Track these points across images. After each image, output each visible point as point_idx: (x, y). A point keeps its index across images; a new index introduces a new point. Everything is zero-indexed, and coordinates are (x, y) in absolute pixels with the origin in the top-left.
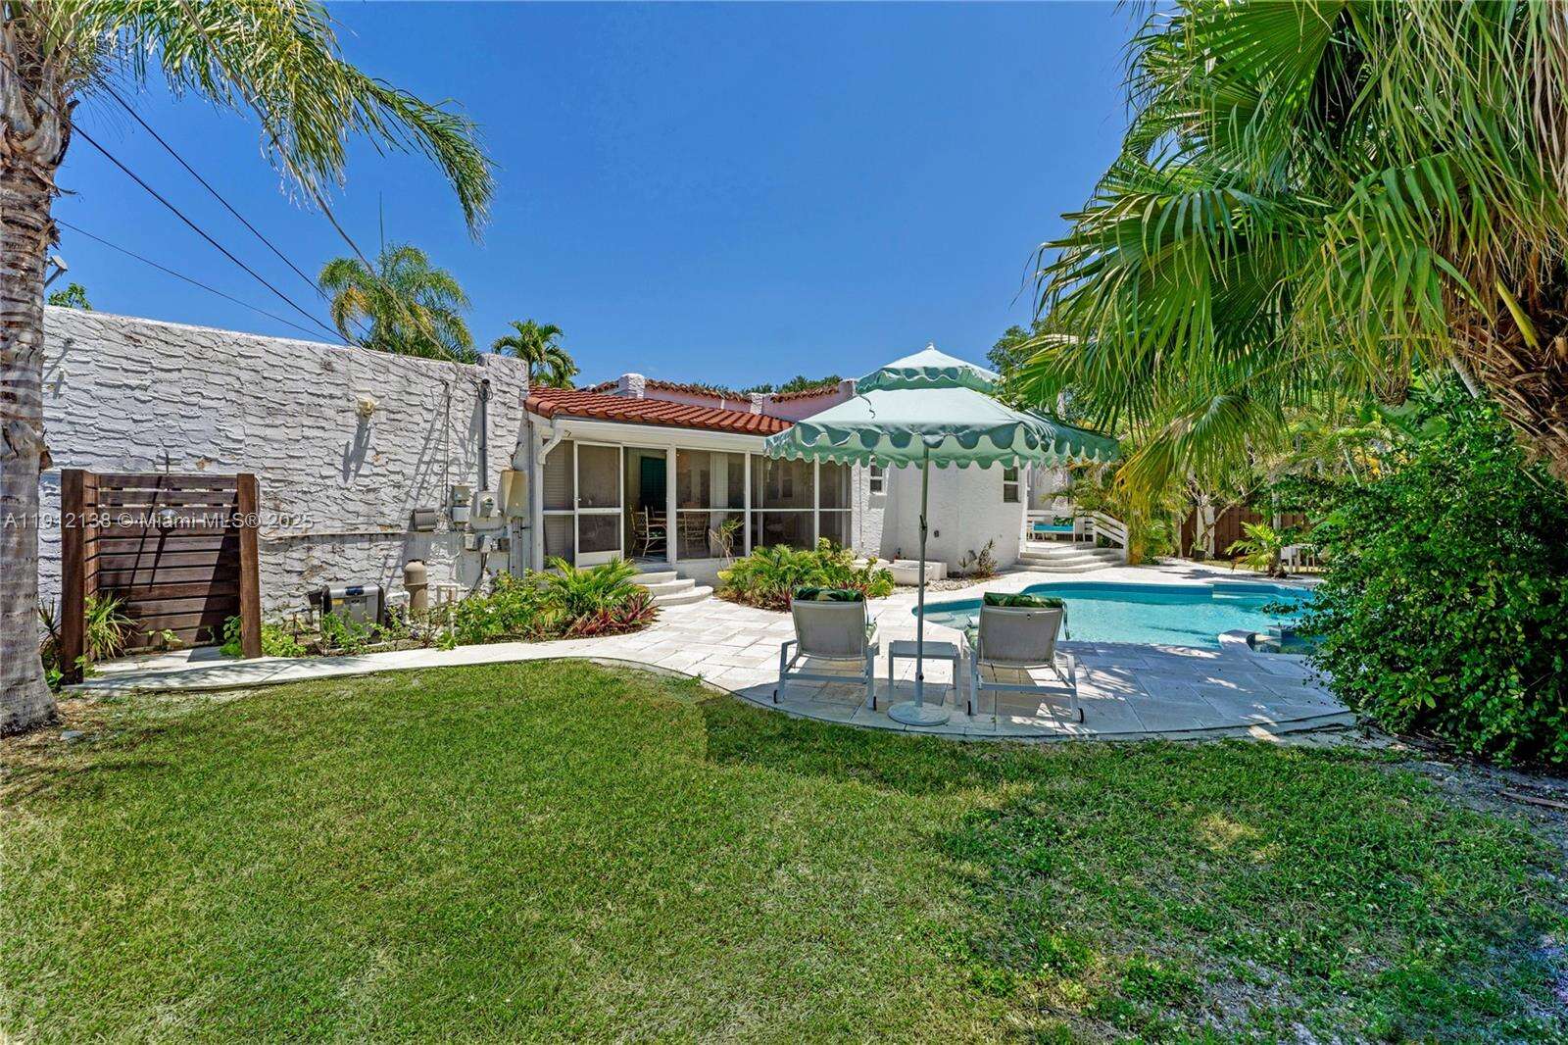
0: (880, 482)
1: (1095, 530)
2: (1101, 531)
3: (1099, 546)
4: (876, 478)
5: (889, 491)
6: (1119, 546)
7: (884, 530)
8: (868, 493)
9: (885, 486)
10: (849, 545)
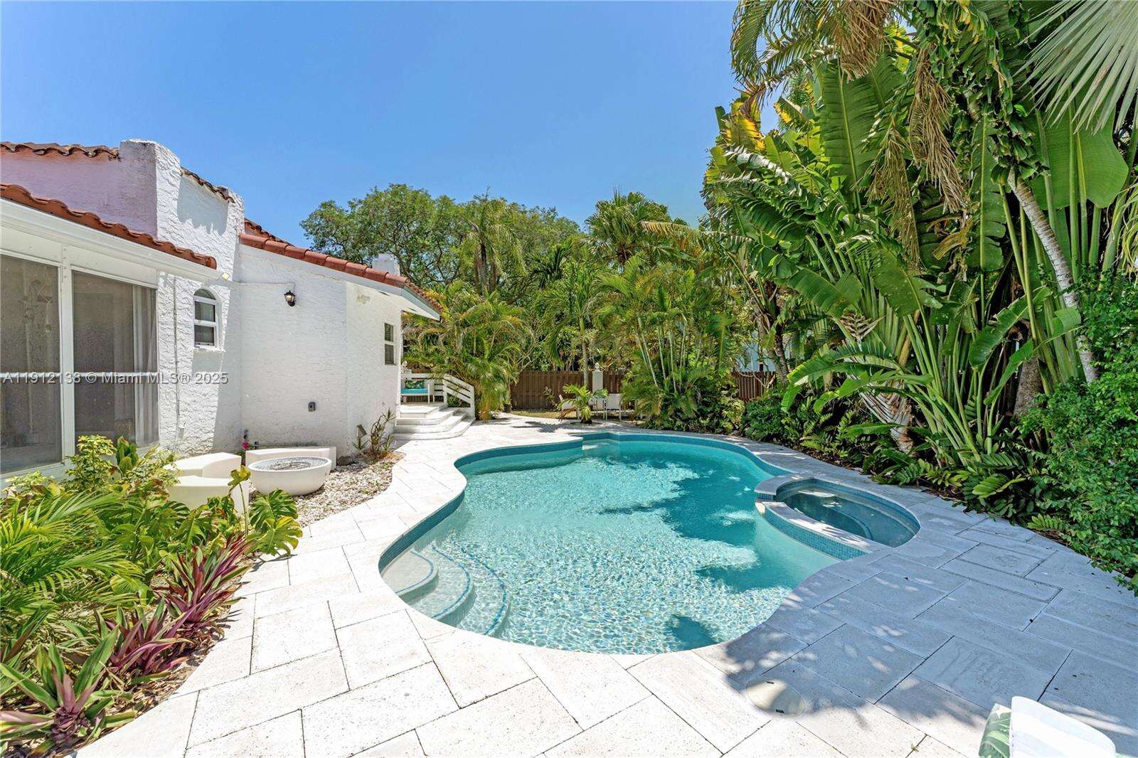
0: (212, 329)
1: (446, 391)
2: (451, 392)
3: (450, 406)
4: (204, 323)
5: (228, 344)
6: (466, 404)
7: (221, 405)
8: (191, 346)
9: (221, 336)
10: (152, 437)
